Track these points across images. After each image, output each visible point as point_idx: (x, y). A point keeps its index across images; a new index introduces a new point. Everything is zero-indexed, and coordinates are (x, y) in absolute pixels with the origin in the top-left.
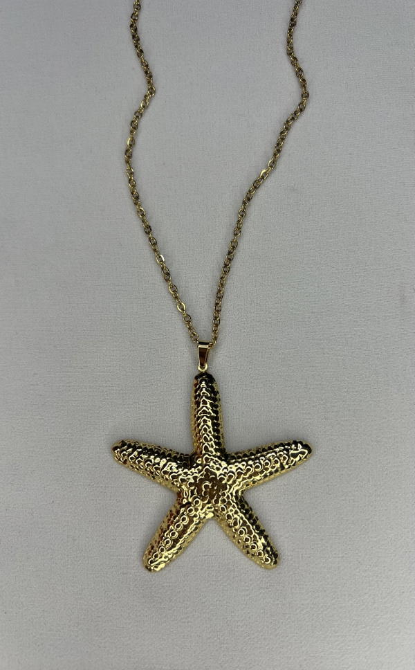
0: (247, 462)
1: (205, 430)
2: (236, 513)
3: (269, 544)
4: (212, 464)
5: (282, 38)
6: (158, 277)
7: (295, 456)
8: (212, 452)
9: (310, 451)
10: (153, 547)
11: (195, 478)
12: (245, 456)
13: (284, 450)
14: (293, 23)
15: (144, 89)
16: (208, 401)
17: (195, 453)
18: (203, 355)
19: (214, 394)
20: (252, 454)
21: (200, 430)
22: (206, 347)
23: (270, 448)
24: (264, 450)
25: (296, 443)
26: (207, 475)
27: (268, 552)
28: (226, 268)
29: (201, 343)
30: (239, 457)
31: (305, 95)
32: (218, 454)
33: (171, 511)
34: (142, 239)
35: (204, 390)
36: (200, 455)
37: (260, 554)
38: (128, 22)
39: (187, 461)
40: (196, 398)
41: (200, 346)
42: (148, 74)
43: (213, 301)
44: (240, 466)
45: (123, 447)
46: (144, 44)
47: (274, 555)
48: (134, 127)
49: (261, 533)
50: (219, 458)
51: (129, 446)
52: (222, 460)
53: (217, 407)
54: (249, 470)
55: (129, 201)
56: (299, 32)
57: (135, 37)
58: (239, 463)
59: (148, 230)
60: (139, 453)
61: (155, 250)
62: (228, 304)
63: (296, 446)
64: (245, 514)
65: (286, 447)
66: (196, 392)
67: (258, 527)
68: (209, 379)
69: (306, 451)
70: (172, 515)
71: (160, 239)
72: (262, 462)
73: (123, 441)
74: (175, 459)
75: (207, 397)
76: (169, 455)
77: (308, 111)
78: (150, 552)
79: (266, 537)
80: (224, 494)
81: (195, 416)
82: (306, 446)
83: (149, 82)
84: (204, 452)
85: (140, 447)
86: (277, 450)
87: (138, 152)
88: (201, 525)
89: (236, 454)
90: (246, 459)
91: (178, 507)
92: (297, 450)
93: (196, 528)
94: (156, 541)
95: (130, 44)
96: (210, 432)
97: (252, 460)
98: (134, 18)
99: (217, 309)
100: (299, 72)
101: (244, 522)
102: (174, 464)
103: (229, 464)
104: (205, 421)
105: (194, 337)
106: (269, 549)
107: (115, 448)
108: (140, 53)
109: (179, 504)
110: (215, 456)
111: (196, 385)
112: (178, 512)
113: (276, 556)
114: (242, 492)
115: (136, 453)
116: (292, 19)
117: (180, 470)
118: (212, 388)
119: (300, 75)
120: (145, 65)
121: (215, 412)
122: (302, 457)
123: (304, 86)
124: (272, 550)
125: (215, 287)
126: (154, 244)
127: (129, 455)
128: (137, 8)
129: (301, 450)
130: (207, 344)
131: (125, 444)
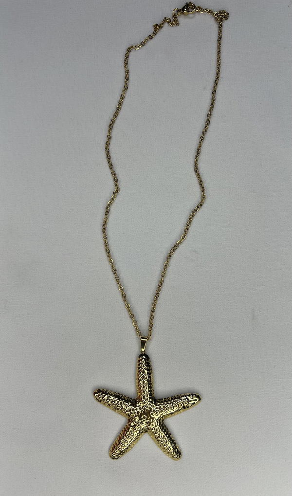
1: (144, 387)
2: (159, 431)
3: (176, 448)
4: (147, 405)
5: (192, 160)
6: (120, 299)
7: (191, 401)
8: (147, 399)
9: (200, 399)
10: (114, 447)
11: (138, 412)
12: (165, 401)
13: (185, 399)
14: (198, 153)
15: (113, 188)
16: (146, 371)
17: (138, 399)
18: (143, 344)
19: (148, 364)
20: (169, 400)
21: (141, 387)
23: (179, 398)
24: (175, 398)
25: (192, 395)
26: (144, 412)
27: (176, 452)
28: (157, 295)
29: (142, 338)
30: (162, 402)
31: (203, 197)
32: (151, 400)
33: (125, 428)
34: (112, 276)
35: (143, 365)
36: (140, 400)
37: (171, 453)
38: (103, 146)
39: (134, 403)
40: (139, 368)
41: (142, 339)
42: (116, 181)
43: (149, 313)
44: (162, 407)
45: (100, 392)
46: (114, 161)
47: (179, 453)
48: (107, 212)
49: (173, 442)
51: (103, 393)
52: (152, 403)
53: (150, 374)
54: (167, 409)
56: (202, 157)
57: (109, 157)
58: (162, 405)
59: (115, 271)
60: (108, 397)
61: (118, 283)
62: (157, 315)
64: (164, 432)
65: (187, 397)
66: (139, 365)
67: (171, 439)
68: (147, 358)
69: (198, 400)
70: (125, 430)
71: (121, 277)
72: (174, 405)
73: (99, 390)
74: (127, 402)
75: (145, 369)
76: (124, 399)
77: (205, 205)
78: (113, 449)
79: (175, 444)
80: (153, 422)
81: (138, 379)
82: (198, 397)
83: (116, 185)
84: (143, 399)
85: (109, 394)
86: (183, 398)
87: (109, 226)
88: (141, 436)
89: (160, 400)
90: (166, 403)
91: (129, 427)
92: (193, 399)
93: (137, 438)
94: (116, 444)
95: (105, 161)
96: (146, 388)
97: (170, 404)
98: (108, 144)
99: (152, 318)
100: (201, 183)
101: (164, 436)
102: (127, 404)
103: (156, 405)
104: (144, 382)
105: (138, 332)
106: (176, 450)
107: (95, 393)
108: (111, 166)
109: (129, 425)
110: (149, 401)
111: (139, 361)
112: (128, 429)
113: (180, 454)
114: (163, 420)
115: (106, 397)
116: (198, 150)
117: (130, 407)
119: (201, 185)
120: (114, 174)
121: (150, 377)
122: (196, 402)
123: (203, 191)
124: (178, 451)
125: (151, 305)
126: (117, 279)
127: (103, 398)
128: (109, 138)
129: (195, 398)
130: (146, 339)
131: (101, 391)
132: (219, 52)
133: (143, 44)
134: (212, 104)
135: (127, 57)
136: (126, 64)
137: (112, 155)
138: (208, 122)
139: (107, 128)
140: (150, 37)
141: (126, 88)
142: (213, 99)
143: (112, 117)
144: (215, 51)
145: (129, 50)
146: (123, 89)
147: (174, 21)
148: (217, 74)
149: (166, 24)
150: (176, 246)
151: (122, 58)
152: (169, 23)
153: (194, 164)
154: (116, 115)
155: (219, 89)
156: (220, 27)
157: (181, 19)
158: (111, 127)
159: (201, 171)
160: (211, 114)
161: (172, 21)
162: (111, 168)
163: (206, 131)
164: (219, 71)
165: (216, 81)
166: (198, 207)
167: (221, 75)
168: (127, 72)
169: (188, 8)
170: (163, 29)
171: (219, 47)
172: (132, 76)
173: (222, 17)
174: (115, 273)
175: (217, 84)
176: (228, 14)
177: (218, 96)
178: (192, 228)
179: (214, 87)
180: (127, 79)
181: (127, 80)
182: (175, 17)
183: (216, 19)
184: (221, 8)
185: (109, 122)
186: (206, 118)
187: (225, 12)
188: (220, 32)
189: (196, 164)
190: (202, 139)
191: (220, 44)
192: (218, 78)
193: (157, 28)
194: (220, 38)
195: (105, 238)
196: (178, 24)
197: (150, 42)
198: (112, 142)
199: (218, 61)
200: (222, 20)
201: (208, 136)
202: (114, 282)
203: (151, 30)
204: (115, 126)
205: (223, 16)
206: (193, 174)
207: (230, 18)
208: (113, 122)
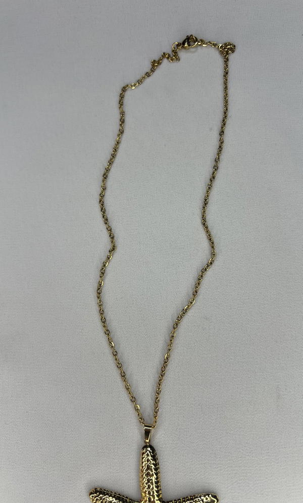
14: (206, 203)
15: (109, 247)
18: (147, 433)
28: (162, 374)
29: (146, 426)
31: (213, 255)
38: (98, 198)
41: (146, 428)
42: (112, 237)
46: (109, 215)
48: (103, 273)
56: (212, 208)
57: (103, 210)
61: (116, 359)
62: (163, 398)
77: (216, 263)
83: (112, 242)
87: (105, 290)
98: (102, 196)
99: (156, 401)
105: (141, 419)
107: (91, 493)
108: (106, 221)
116: (206, 200)
119: (210, 239)
120: (110, 230)
123: (213, 247)
125: (156, 385)
126: (115, 355)
128: (104, 189)
130: (150, 427)
131: (98, 491)
132: (226, 88)
133: (140, 82)
134: (220, 147)
135: (122, 97)
136: (121, 103)
137: (107, 208)
138: (216, 168)
139: (101, 178)
140: (148, 75)
141: (121, 132)
142: (222, 142)
143: (106, 165)
144: (220, 88)
145: (124, 89)
146: (117, 132)
147: (174, 56)
148: (225, 113)
149: (165, 60)
150: (185, 312)
151: (117, 98)
152: (168, 58)
153: (201, 216)
154: (111, 162)
155: (227, 130)
156: (226, 61)
157: (182, 54)
158: (105, 176)
159: (210, 223)
160: (219, 159)
161: (171, 56)
162: (106, 224)
163: (214, 178)
164: (227, 109)
165: (224, 120)
166: (208, 266)
167: (230, 113)
168: (123, 113)
169: (189, 41)
170: (161, 65)
171: (226, 83)
172: (128, 119)
173: (227, 50)
175: (224, 124)
176: (235, 46)
177: (227, 137)
178: (202, 290)
179: (222, 128)
180: (122, 121)
181: (123, 123)
182: (175, 52)
183: (221, 53)
184: (226, 40)
185: (103, 171)
186: (214, 163)
187: (231, 45)
188: (226, 65)
189: (203, 216)
190: (210, 188)
191: (226, 80)
192: (226, 117)
193: (155, 64)
194: (227, 73)
195: (101, 304)
196: (178, 59)
197: (148, 81)
198: (108, 193)
199: (225, 98)
200: (227, 53)
201: (216, 183)
202: (111, 358)
203: (147, 67)
204: (111, 175)
205: (228, 49)
206: (201, 228)
207: (237, 50)
208: (108, 170)
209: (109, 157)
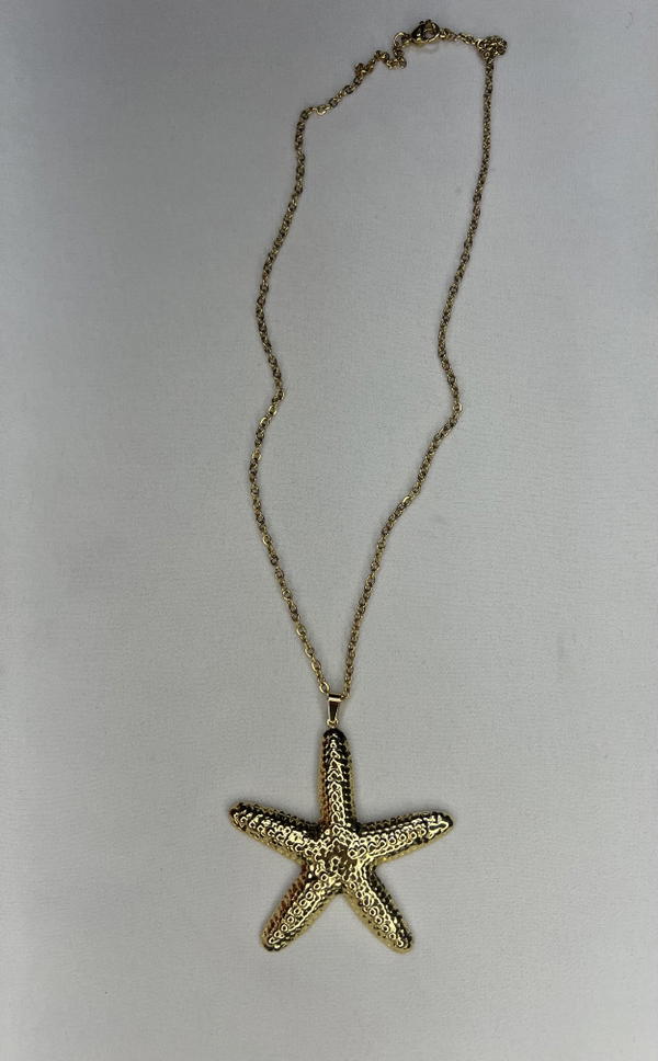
0: (380, 834)
1: (335, 797)
2: (367, 891)
3: (402, 927)
4: (342, 836)
5: (433, 335)
6: (286, 616)
7: (432, 828)
8: (341, 823)
9: (451, 824)
10: (273, 925)
11: (323, 851)
12: (379, 827)
13: (421, 823)
14: (446, 319)
15: (271, 391)
16: (339, 765)
17: (324, 823)
18: (333, 709)
19: (344, 751)
20: (387, 826)
21: (329, 797)
22: (339, 700)
23: (407, 820)
24: (400, 822)
25: (436, 815)
26: (335, 850)
27: (401, 935)
28: (361, 609)
29: (331, 696)
30: (372, 829)
31: (456, 409)
32: (349, 825)
33: (294, 885)
34: (267, 570)
35: (334, 751)
36: (327, 825)
37: (392, 937)
38: (253, 305)
39: (313, 830)
40: (324, 759)
41: (331, 699)
42: (277, 375)
43: (346, 645)
44: (373, 839)
45: (243, 811)
46: (273, 336)
47: (408, 938)
48: (260, 438)
49: (395, 913)
50: (350, 829)
51: (249, 811)
52: (352, 832)
53: (347, 770)
54: (382, 844)
55: (253, 525)
56: (453, 329)
57: (262, 328)
58: (373, 835)
59: (274, 560)
60: (260, 820)
61: (282, 585)
62: (362, 649)
63: (436, 818)
64: (377, 892)
65: (425, 819)
66: (325, 752)
67: (390, 907)
68: (342, 737)
69: (447, 824)
70: (295, 889)
71: (287, 571)
72: (397, 836)
73: (241, 804)
74: (300, 829)
75: (336, 759)
76: (294, 824)
77: (460, 425)
78: (270, 930)
79: (399, 918)
80: (353, 871)
81: (324, 781)
82: (447, 818)
83: (278, 384)
84: (333, 822)
85: (261, 812)
86: (415, 821)
87: (264, 468)
88: (327, 901)
89: (368, 824)
90: (380, 831)
91: (303, 882)
92: (436, 822)
93: (321, 906)
94: (276, 918)
95: (255, 335)
96: (340, 800)
97: (388, 833)
98: (261, 302)
99: (351, 654)
100: (451, 380)
101: (376, 900)
102: (299, 834)
103: (360, 836)
104: (335, 787)
105: (324, 684)
106: (402, 931)
107: (233, 812)
108: (268, 347)
109: (304, 878)
110: (345, 828)
111: (324, 744)
112: (303, 887)
113: (410, 939)
114: (374, 868)
115: (256, 820)
116: (446, 314)
117: (306, 840)
118: (343, 748)
119: (452, 383)
120: (274, 363)
121: (346, 777)
122: (442, 830)
123: (456, 397)
124: (405, 932)
125: (349, 629)
126: (281, 577)
127: (249, 821)
128: (265, 290)
129: (441, 822)
130: (339, 697)
131: (245, 808)
132: (487, 118)
133: (333, 103)
134: (474, 222)
135: (300, 129)
136: (299, 143)
137: (270, 324)
138: (465, 258)
139: (260, 271)
140: (348, 90)
141: (298, 192)
142: (476, 213)
143: (269, 247)
144: (479, 117)
145: (305, 115)
146: (292, 191)
147: (396, 57)
148: (484, 162)
149: (380, 64)
150: (400, 509)
151: (292, 131)
152: (385, 61)
153: (438, 343)
154: (278, 244)
155: (488, 192)
156: (490, 68)
157: (411, 53)
158: (267, 269)
159: (452, 355)
160: (471, 242)
161: (392, 57)
162: (267, 351)
163: (461, 276)
164: (488, 156)
165: (481, 176)
166: (446, 429)
167: (492, 164)
168: (301, 159)
169: (424, 31)
170: (374, 73)
171: (487, 110)
172: (310, 168)
173: (491, 49)
174: (274, 564)
175: (482, 183)
176: (505, 43)
177: (485, 205)
178: (433, 470)
179: (478, 188)
180: (300, 173)
181: (302, 175)
182: (398, 50)
183: (481, 53)
184: (490, 32)
185: (264, 258)
186: (462, 250)
187: (499, 40)
188: (489, 78)
189: (441, 342)
190: (454, 291)
191: (489, 103)
192: (486, 169)
193: (362, 70)
194: (490, 92)
195: (256, 492)
196: (404, 64)
197: (348, 100)
198: (270, 298)
199: (485, 136)
200: (492, 56)
201: (464, 284)
202: (273, 582)
203: (348, 76)
204: (276, 265)
205: (494, 47)
206: (436, 361)
207: (510, 50)
208: (272, 257)
209: (275, 234)
